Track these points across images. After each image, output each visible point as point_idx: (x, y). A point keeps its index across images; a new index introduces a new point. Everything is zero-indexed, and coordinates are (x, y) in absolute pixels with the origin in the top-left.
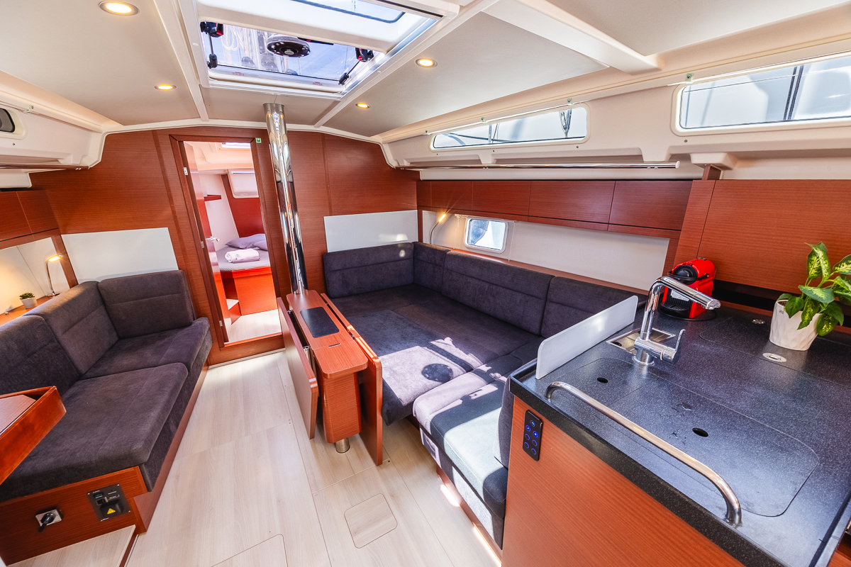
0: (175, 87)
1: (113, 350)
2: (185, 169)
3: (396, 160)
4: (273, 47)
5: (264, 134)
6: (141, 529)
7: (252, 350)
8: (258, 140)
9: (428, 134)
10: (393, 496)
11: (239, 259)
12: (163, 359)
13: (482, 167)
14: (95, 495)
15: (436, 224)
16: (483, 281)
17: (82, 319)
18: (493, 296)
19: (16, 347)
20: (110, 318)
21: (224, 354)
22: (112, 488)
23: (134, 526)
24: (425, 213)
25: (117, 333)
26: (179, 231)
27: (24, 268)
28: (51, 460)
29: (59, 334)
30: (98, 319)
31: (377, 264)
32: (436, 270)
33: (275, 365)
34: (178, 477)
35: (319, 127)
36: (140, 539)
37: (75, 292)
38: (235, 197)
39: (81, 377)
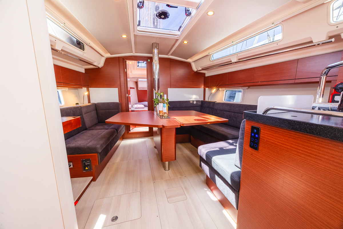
0: (127, 36)
1: (96, 125)
2: (126, 69)
3: (197, 68)
4: (158, 15)
5: (151, 59)
6: (94, 180)
7: (138, 136)
8: (149, 60)
9: (210, 54)
10: (186, 188)
11: (137, 107)
12: (110, 128)
13: (232, 63)
14: (83, 161)
15: (211, 93)
16: (231, 112)
17: (90, 112)
18: (236, 118)
19: (72, 112)
20: (97, 115)
21: (129, 136)
22: (89, 160)
23: (92, 177)
24: (207, 89)
25: (98, 120)
26: (121, 90)
27: (78, 96)
28: (74, 145)
29: (83, 114)
30: (94, 113)
31: (186, 107)
32: (210, 110)
33: (145, 142)
34: (108, 168)
35: (169, 56)
36: (93, 183)
37: (89, 104)
38: (139, 89)
39: (86, 129)
